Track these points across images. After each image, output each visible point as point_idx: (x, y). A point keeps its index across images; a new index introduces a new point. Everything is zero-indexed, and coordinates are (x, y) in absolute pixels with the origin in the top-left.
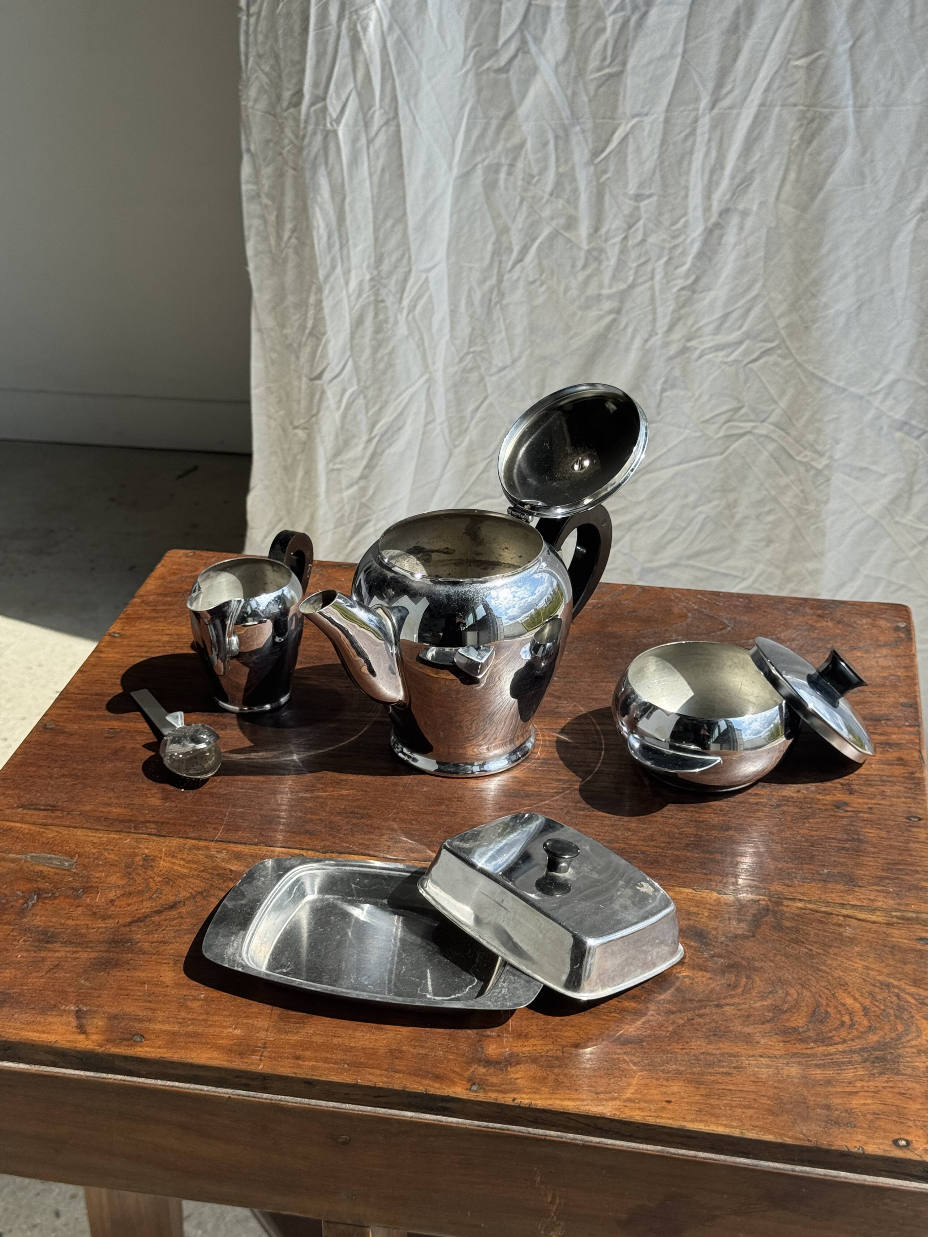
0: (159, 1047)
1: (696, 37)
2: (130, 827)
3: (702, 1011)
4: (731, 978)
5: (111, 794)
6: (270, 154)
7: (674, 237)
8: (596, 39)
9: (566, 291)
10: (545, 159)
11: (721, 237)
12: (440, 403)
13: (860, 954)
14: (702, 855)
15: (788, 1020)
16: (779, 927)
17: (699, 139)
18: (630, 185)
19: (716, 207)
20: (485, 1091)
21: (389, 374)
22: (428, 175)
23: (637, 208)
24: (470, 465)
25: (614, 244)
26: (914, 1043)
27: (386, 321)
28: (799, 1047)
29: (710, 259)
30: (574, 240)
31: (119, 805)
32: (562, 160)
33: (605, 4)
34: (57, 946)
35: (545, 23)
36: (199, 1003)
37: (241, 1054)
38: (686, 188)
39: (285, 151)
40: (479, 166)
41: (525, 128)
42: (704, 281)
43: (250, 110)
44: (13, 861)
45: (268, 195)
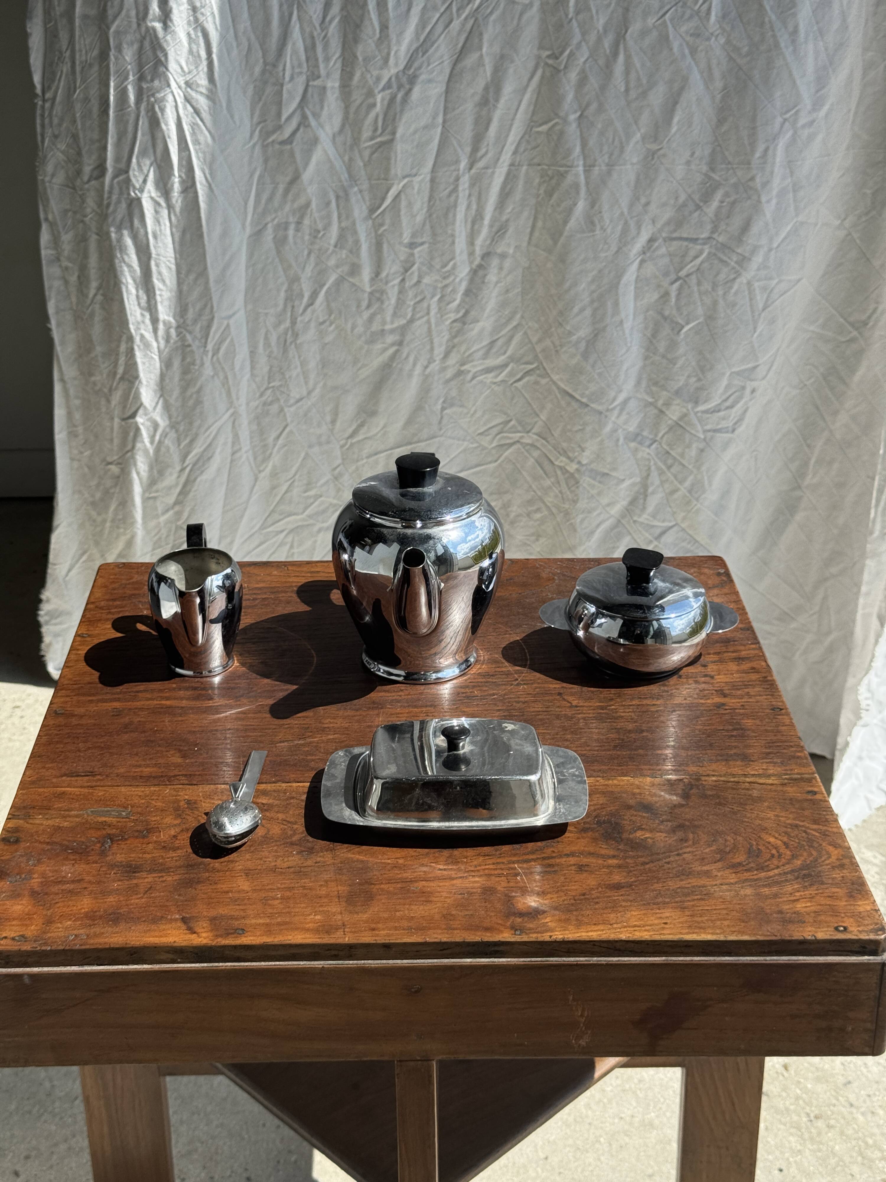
0: (260, 935)
1: (454, 109)
2: (164, 781)
3: (667, 860)
4: (680, 834)
5: (137, 758)
6: (70, 222)
7: (444, 278)
8: (368, 113)
9: (353, 329)
10: (329, 216)
11: (485, 275)
12: (244, 434)
13: (769, 807)
14: (628, 752)
15: (732, 858)
16: (705, 796)
17: (461, 195)
18: (405, 235)
19: (478, 251)
20: (527, 934)
21: (198, 410)
22: (225, 234)
23: (412, 255)
24: (274, 488)
25: (394, 286)
26: (827, 862)
27: (193, 364)
28: (747, 875)
29: (476, 296)
30: (357, 284)
31: (148, 766)
32: (344, 216)
33: (374, 84)
34: (144, 874)
35: (322, 101)
36: (278, 901)
37: (328, 932)
38: (453, 236)
39: (87, 219)
40: (270, 225)
41: (309, 190)
42: (473, 313)
43: (47, 184)
44: (77, 816)
45: (69, 259)
